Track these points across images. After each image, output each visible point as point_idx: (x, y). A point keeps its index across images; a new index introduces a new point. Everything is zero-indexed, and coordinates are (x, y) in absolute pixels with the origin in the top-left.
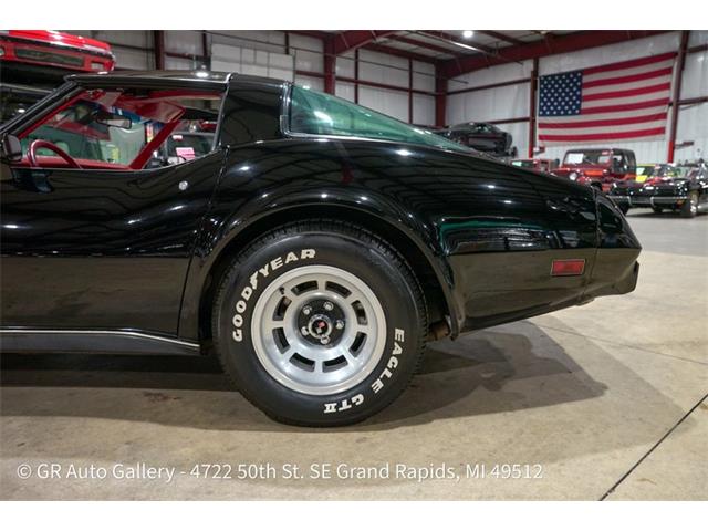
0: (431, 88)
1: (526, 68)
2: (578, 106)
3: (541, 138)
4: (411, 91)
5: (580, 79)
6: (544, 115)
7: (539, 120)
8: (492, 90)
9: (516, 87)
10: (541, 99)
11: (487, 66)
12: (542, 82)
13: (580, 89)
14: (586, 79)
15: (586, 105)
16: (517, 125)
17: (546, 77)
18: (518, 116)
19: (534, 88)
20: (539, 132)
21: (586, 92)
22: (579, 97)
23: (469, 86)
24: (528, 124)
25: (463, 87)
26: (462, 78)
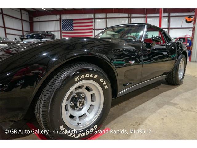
0: (28, 20)
1: (58, 17)
2: (73, 28)
3: (63, 36)
4: (22, 20)
5: (72, 21)
6: (64, 30)
7: (62, 31)
8: (48, 22)
9: (55, 22)
10: (63, 26)
11: (46, 15)
12: (62, 21)
13: (73, 24)
14: (74, 22)
15: (74, 28)
16: (56, 32)
17: (63, 20)
18: (56, 30)
19: (60, 23)
20: (62, 34)
21: (74, 25)
22: (73, 26)
23: (40, 20)
24: (59, 32)
25: (38, 20)
26: (38, 17)
